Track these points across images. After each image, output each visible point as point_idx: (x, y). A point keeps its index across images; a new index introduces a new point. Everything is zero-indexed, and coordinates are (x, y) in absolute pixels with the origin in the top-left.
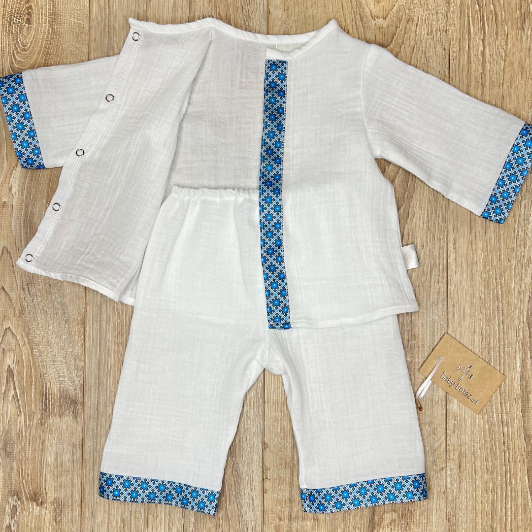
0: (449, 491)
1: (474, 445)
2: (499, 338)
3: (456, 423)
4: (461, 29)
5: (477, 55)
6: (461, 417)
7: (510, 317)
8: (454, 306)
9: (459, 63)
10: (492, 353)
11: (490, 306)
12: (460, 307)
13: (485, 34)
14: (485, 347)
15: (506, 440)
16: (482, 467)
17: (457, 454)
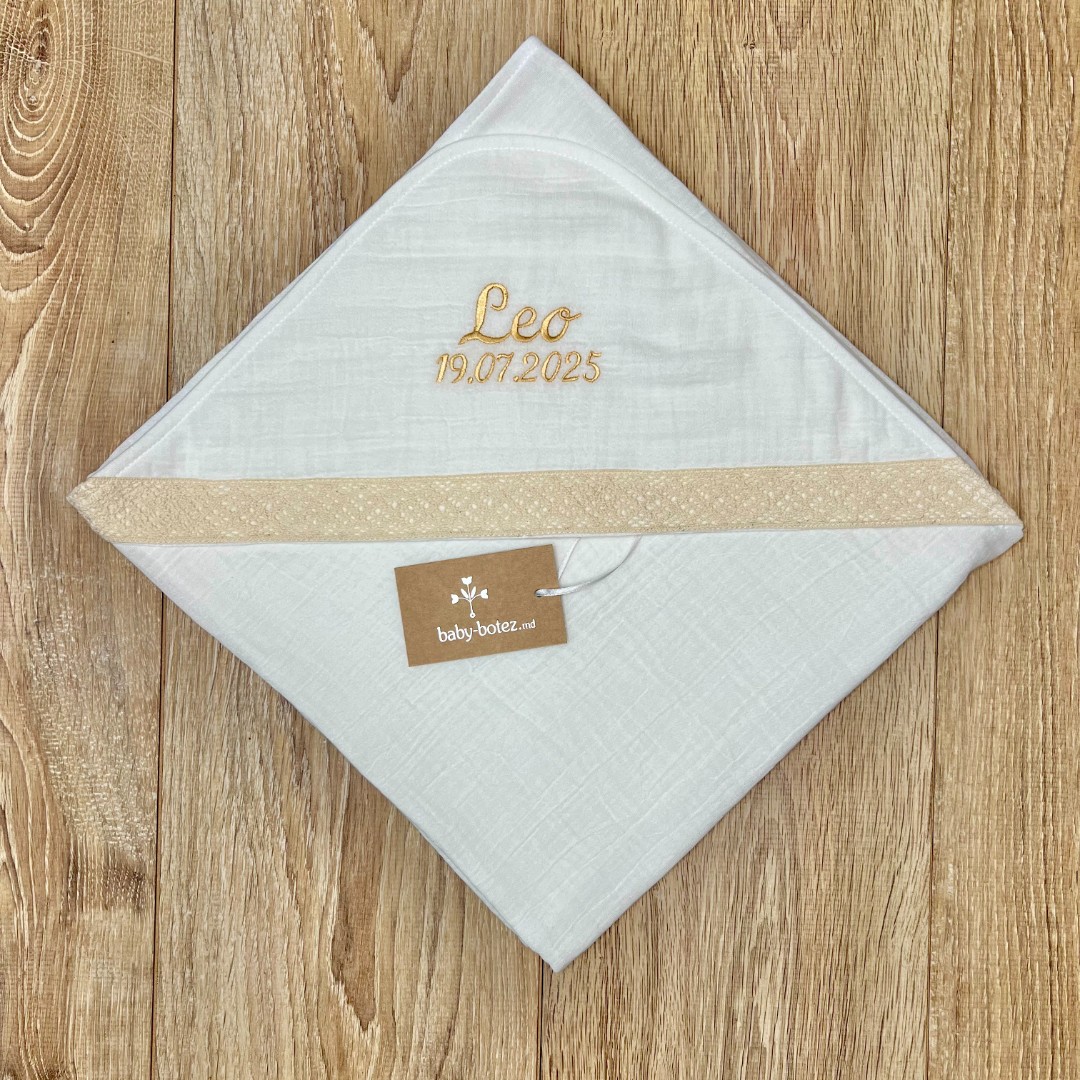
0: (934, 1065)
1: (987, 970)
2: (1044, 744)
3: (950, 921)
4: (976, 82)
5: (1010, 138)
6: (962, 909)
7: (1067, 700)
8: (950, 674)
9: (970, 154)
10: (1030, 775)
11: (1026, 674)
12: (963, 678)
13: (1026, 95)
14: (1015, 762)
15: (1056, 959)
16: (1004, 1015)
17: (953, 987)
